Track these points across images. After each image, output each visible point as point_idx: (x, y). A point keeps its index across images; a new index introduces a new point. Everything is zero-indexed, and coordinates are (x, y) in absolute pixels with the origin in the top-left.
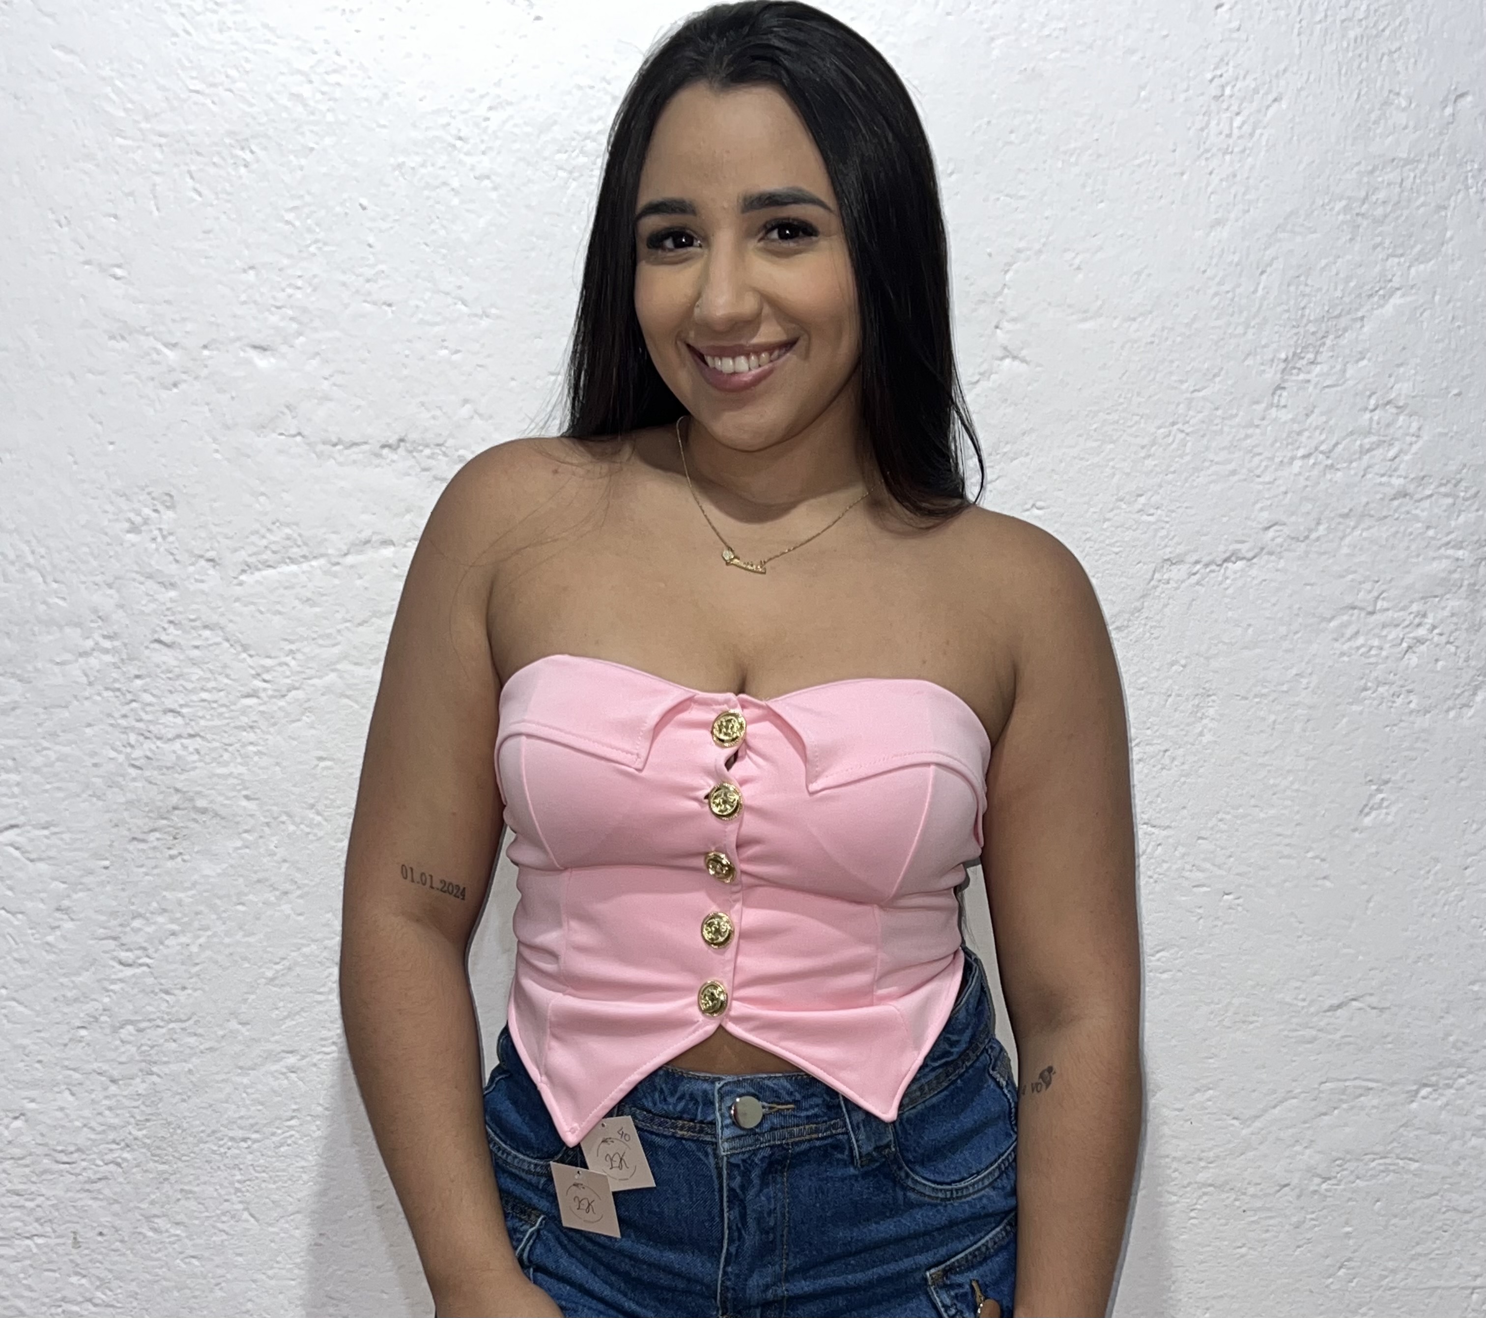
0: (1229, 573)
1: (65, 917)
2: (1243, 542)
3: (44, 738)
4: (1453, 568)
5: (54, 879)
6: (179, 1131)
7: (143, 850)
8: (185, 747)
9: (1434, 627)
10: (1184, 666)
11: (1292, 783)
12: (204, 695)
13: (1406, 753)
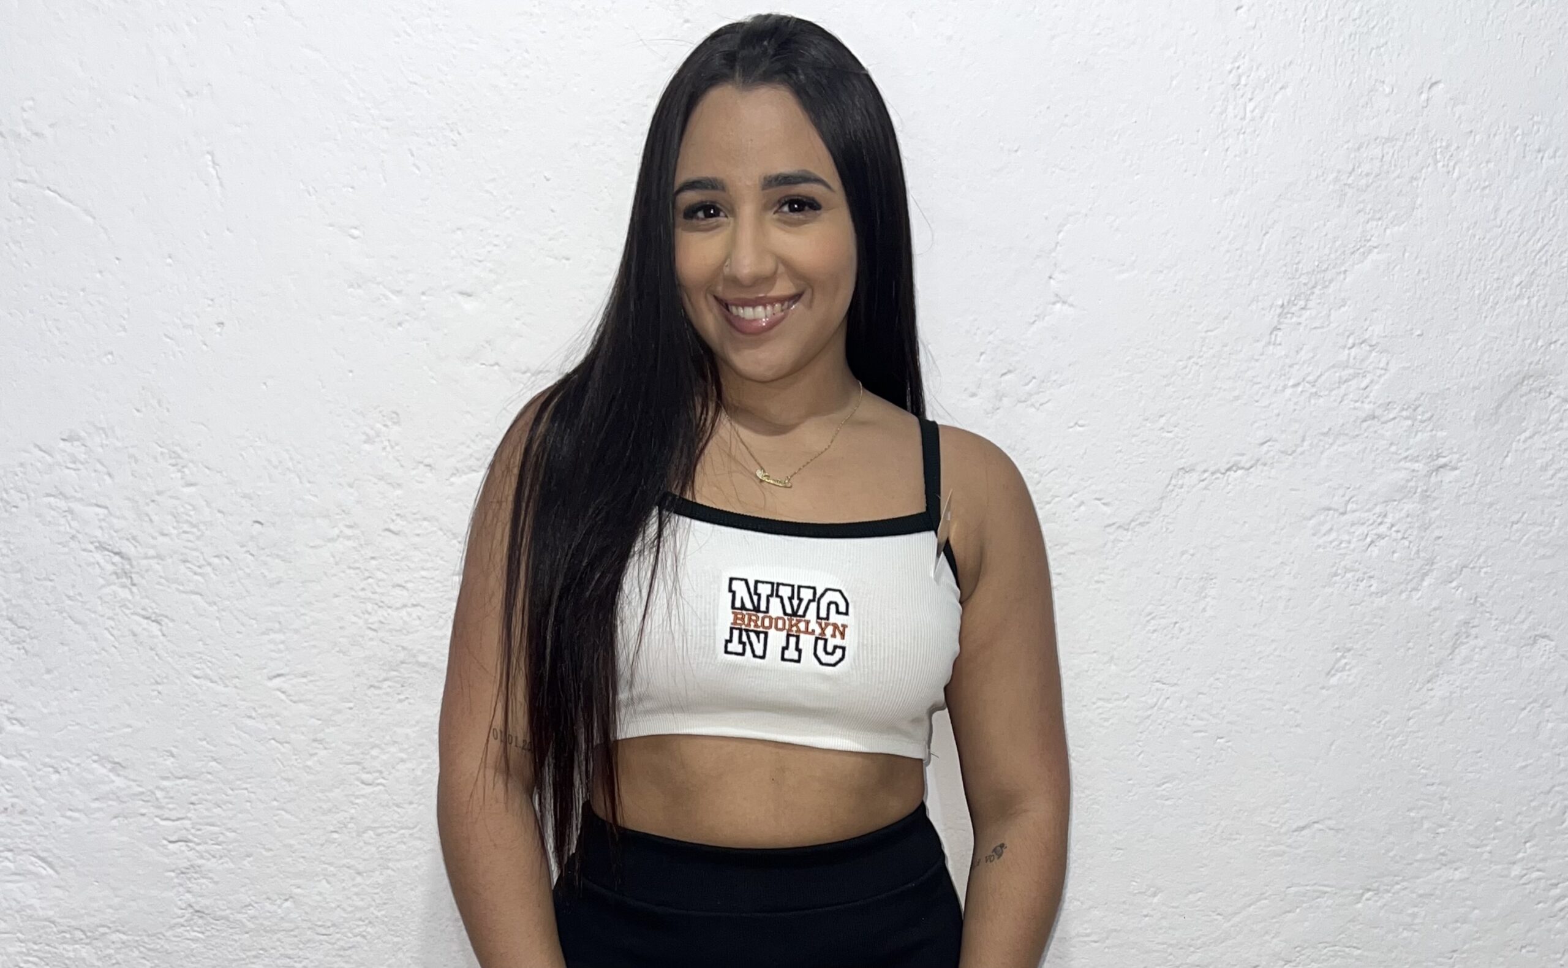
0: (1230, 479)
1: (321, 746)
2: (1243, 455)
3: (301, 606)
4: (1409, 478)
5: (312, 717)
6: (409, 913)
7: (379, 695)
8: (409, 614)
9: (1392, 526)
10: (1193, 555)
11: (1275, 650)
12: (424, 573)
13: (1366, 627)
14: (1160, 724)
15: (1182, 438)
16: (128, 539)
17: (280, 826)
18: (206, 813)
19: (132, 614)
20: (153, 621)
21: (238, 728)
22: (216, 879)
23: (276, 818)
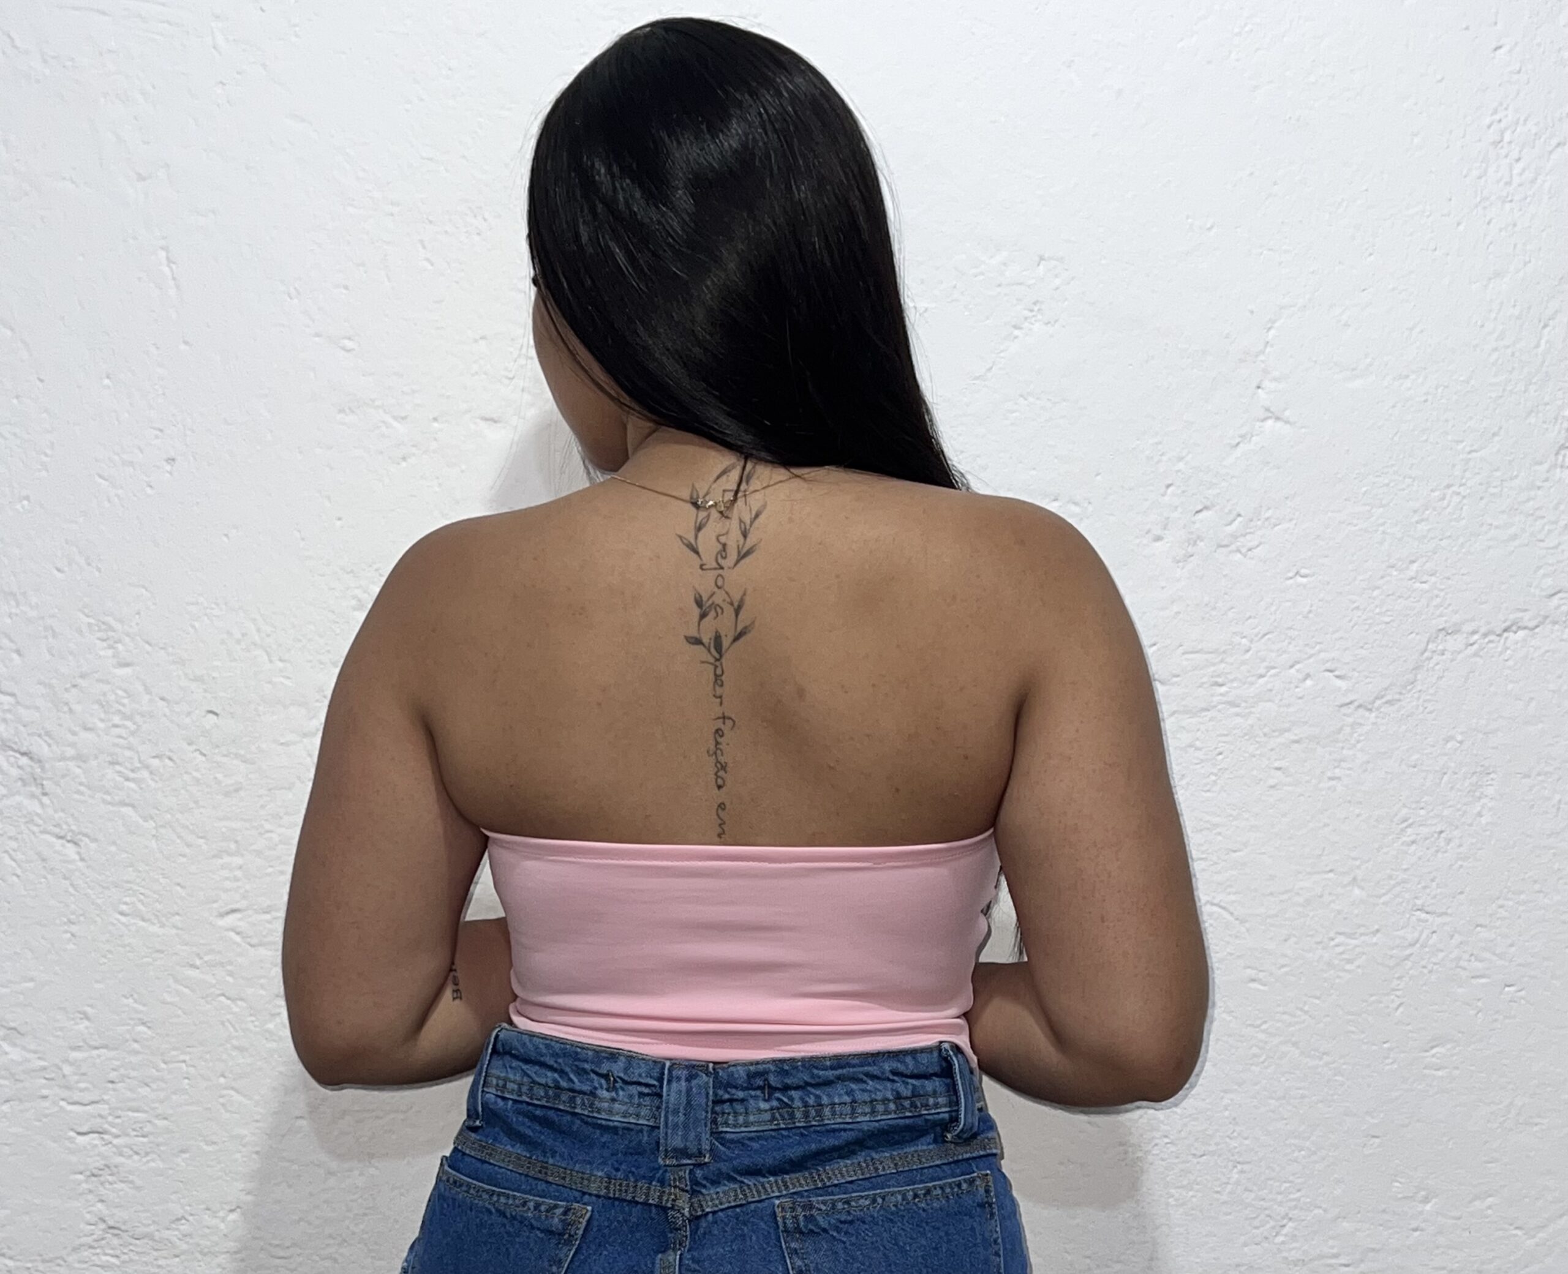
0: (1509, 643)
2: (1526, 610)
10: (1461, 742)
14: (1424, 967)
15: (1442, 590)
16: (40, 736)
17: (227, 1111)
18: (129, 1094)
19: (42, 832)
20: (69, 841)
21: (176, 981)
22: (139, 1182)
23: (221, 1100)
